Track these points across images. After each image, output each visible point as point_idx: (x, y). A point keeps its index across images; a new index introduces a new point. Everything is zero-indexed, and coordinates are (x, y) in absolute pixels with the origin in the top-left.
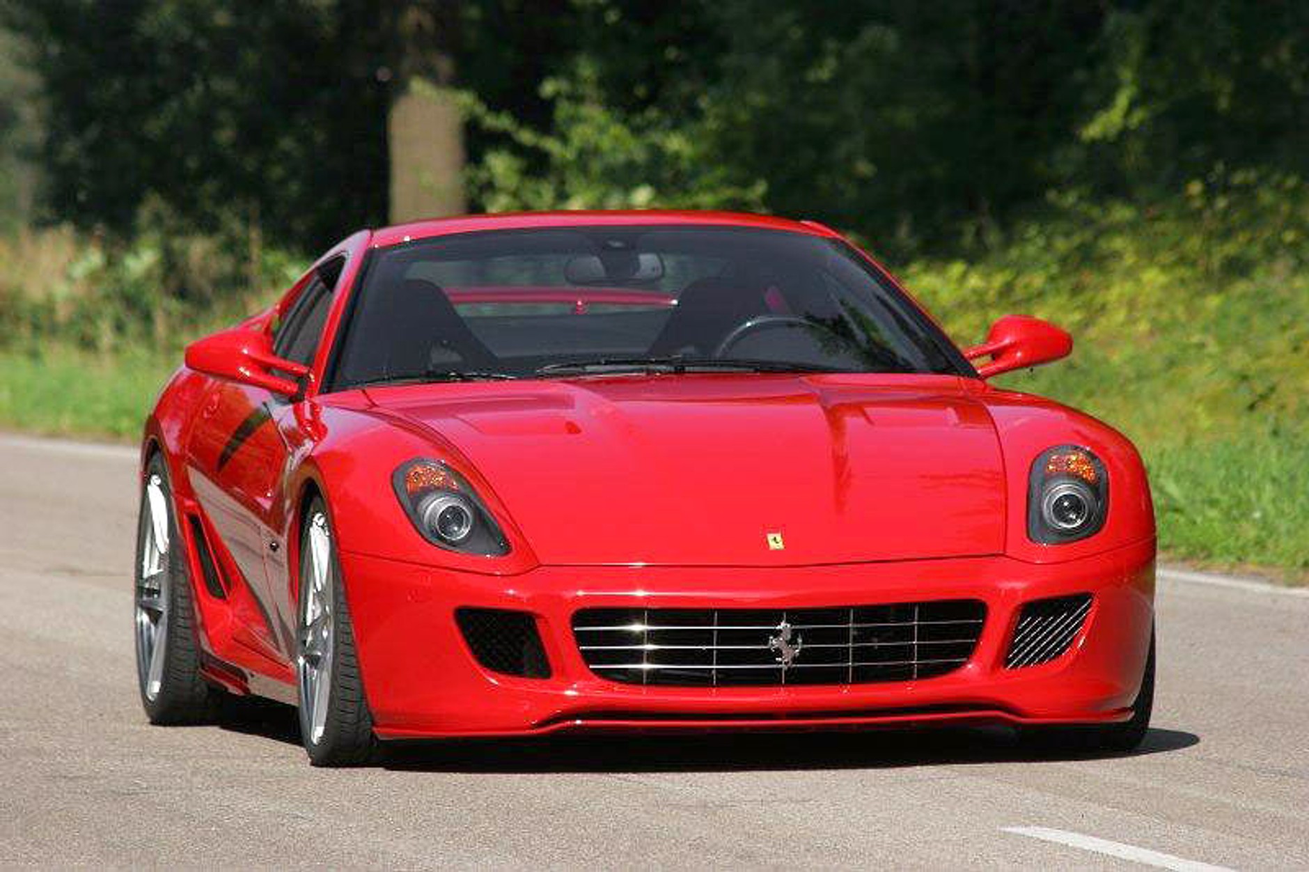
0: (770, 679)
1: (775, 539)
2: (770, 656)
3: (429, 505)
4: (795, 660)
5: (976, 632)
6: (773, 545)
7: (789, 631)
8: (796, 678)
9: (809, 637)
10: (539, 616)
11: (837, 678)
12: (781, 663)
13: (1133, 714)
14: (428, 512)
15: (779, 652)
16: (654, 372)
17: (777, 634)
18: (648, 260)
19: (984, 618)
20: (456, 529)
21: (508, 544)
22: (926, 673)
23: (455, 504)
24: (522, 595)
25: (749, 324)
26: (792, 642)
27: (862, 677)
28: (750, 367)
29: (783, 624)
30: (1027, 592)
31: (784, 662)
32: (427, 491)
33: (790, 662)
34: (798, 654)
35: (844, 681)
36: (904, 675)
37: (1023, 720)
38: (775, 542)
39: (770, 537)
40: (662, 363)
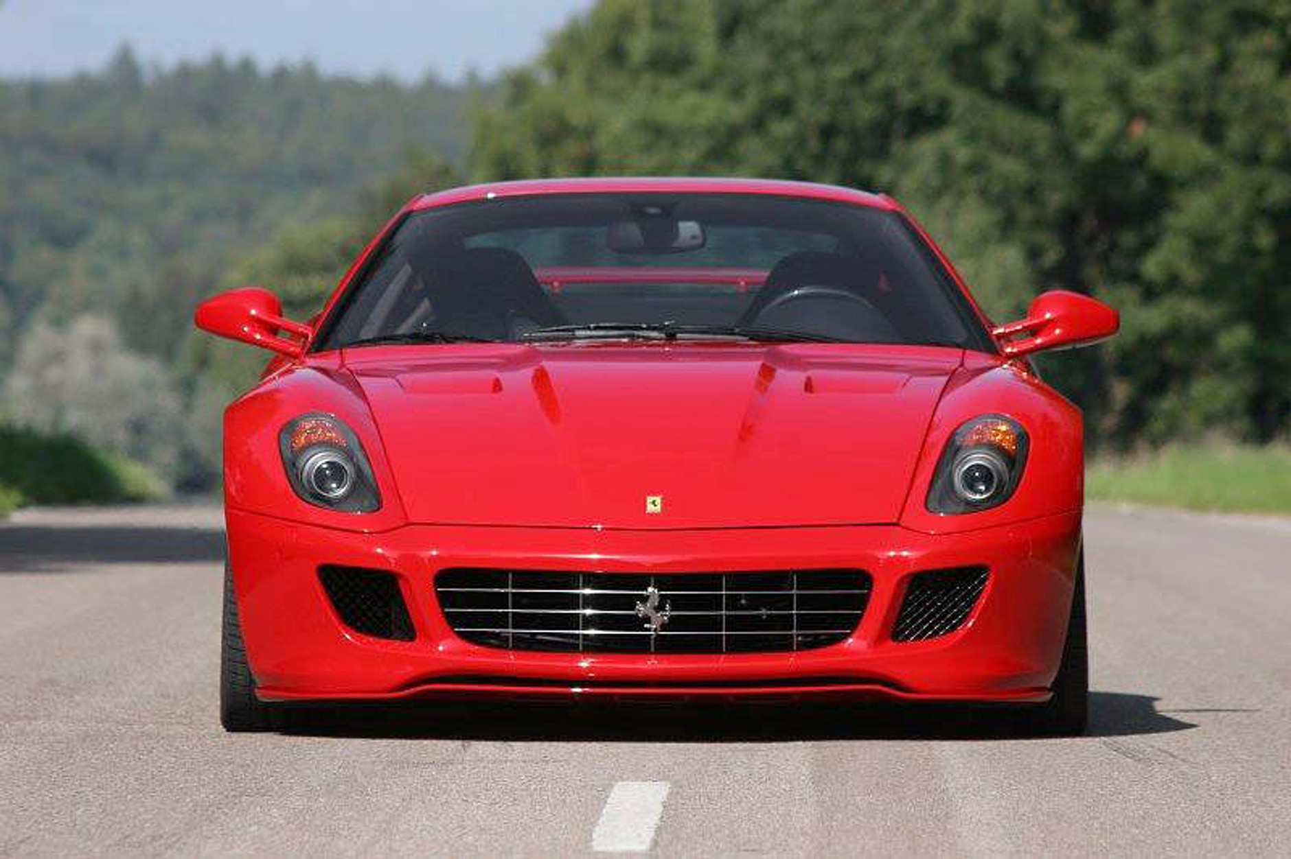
0: (639, 646)
1: (654, 503)
2: (637, 623)
3: (308, 460)
4: (664, 627)
5: (862, 602)
6: (650, 508)
7: (656, 597)
8: (665, 646)
9: (677, 603)
10: (400, 576)
11: (710, 647)
12: (649, 630)
13: (1051, 694)
14: (307, 467)
15: (647, 619)
16: (639, 337)
17: (644, 599)
18: (688, 229)
19: (870, 589)
20: (334, 485)
21: (380, 502)
22: (806, 645)
23: (336, 460)
24: (388, 554)
25: (796, 292)
26: (661, 608)
27: (738, 646)
28: (745, 335)
29: (650, 589)
30: (918, 561)
31: (652, 629)
32: (310, 445)
33: (659, 629)
34: (667, 622)
35: (719, 651)
36: (784, 645)
37: (906, 695)
38: (654, 505)
39: (650, 499)
40: (654, 329)
